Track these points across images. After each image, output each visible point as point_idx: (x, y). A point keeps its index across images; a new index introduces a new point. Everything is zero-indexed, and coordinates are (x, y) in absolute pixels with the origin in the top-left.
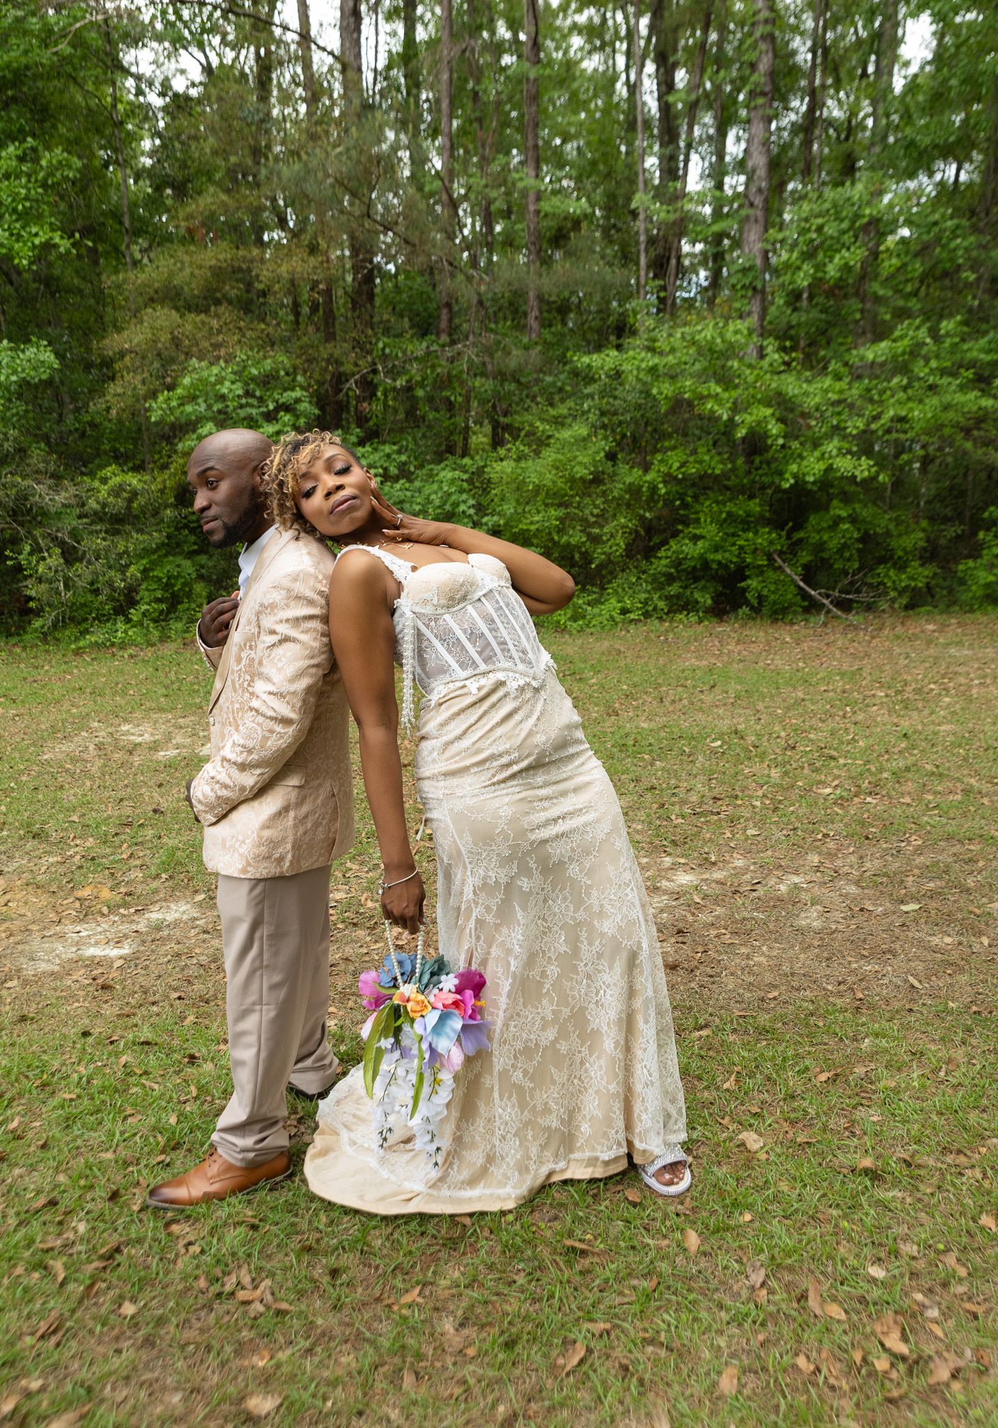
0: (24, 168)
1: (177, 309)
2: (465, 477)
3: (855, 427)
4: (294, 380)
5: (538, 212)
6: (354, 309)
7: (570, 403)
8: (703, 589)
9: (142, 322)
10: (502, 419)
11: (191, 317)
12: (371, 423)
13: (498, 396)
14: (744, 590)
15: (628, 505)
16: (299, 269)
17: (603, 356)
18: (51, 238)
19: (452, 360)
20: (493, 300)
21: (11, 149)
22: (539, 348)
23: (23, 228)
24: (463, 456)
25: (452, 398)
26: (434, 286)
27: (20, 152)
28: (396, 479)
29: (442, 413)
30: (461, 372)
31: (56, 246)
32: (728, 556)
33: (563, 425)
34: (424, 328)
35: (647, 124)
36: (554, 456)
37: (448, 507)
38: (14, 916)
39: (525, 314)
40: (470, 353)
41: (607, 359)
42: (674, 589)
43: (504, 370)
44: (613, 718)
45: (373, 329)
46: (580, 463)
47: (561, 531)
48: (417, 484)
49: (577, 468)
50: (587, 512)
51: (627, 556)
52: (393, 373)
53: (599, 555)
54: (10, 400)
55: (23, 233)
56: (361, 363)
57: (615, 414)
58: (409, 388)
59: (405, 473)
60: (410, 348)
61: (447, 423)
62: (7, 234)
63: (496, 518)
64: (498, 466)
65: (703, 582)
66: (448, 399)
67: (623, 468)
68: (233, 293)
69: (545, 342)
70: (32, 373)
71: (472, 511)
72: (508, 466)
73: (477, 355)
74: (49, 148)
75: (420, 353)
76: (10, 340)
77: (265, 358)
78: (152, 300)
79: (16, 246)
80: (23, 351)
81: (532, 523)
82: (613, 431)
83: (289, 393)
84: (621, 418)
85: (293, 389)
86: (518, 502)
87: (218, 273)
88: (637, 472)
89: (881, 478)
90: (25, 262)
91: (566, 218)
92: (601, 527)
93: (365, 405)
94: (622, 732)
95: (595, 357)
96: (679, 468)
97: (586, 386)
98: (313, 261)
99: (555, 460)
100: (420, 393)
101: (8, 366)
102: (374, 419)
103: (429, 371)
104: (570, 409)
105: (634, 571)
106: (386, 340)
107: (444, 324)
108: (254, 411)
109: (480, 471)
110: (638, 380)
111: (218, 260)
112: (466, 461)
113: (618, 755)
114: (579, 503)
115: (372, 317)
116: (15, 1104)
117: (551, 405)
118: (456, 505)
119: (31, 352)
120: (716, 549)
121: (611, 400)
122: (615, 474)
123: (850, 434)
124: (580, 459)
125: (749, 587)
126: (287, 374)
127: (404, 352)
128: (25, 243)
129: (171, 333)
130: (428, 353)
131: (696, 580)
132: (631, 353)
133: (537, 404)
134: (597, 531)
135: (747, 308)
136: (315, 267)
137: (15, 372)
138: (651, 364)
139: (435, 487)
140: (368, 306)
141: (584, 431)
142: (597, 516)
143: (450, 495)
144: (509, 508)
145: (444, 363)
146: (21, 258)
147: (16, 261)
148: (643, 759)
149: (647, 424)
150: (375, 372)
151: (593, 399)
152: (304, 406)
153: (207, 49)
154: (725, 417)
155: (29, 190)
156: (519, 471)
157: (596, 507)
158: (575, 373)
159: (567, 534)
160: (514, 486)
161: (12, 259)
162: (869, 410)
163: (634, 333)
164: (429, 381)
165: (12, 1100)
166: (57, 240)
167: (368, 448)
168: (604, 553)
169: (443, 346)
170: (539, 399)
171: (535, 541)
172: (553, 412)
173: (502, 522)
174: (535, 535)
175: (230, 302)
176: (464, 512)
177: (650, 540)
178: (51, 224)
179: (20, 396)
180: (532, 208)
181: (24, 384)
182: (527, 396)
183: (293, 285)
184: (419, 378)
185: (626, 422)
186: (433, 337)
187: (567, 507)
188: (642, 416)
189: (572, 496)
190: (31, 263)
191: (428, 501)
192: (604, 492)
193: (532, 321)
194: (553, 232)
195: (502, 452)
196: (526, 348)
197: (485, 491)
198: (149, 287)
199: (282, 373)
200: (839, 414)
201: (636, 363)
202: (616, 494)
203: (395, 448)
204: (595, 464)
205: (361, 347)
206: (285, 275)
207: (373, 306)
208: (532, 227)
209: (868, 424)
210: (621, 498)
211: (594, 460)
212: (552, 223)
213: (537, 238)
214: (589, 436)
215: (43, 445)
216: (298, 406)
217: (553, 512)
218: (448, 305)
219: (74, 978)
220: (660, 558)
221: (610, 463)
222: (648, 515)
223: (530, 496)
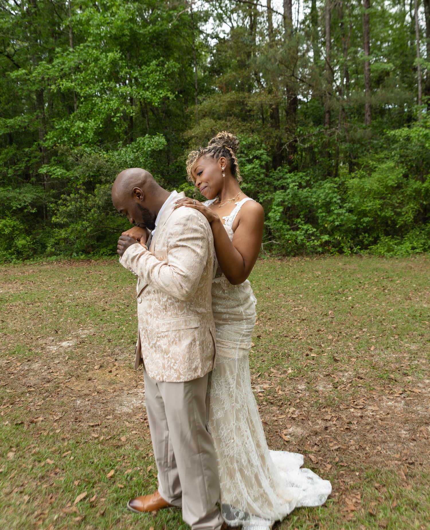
0: (158, 69)
1: (214, 119)
2: (336, 186)
4: (261, 146)
5: (369, 70)
6: (287, 115)
7: (386, 152)
9: (199, 125)
10: (353, 160)
11: (219, 122)
12: (294, 164)
13: (352, 150)
15: (415, 198)
16: (264, 100)
17: (401, 130)
18: (167, 94)
19: (330, 135)
20: (349, 109)
21: (154, 62)
22: (370, 128)
23: (157, 91)
24: (335, 177)
25: (330, 152)
26: (323, 104)
27: (157, 63)
28: (305, 187)
29: (326, 158)
30: (334, 140)
31: (168, 98)
33: (383, 162)
34: (318, 122)
35: (420, 31)
36: (378, 176)
37: (328, 199)
38: (118, 382)
39: (364, 115)
40: (339, 132)
41: (403, 132)
43: (354, 139)
44: (409, 301)
45: (295, 123)
46: (390, 179)
47: (381, 210)
48: (314, 189)
49: (389, 181)
50: (394, 201)
51: (414, 222)
52: (304, 141)
53: (400, 221)
54: (147, 158)
55: (156, 93)
56: (290, 138)
57: (407, 156)
58: (311, 148)
59: (309, 185)
60: (311, 130)
61: (328, 163)
62: (150, 94)
63: (350, 204)
64: (351, 181)
66: (328, 152)
67: (412, 181)
68: (237, 111)
69: (373, 126)
70: (157, 147)
71: (339, 201)
72: (356, 181)
73: (342, 132)
74: (168, 61)
75: (316, 133)
76: (149, 134)
77: (249, 137)
78: (204, 116)
79: (154, 98)
80: (153, 138)
81: (367, 206)
82: (407, 164)
83: (259, 151)
84: (410, 158)
85: (259, 149)
86: (360, 196)
87: (232, 104)
88: (419, 183)
90: (156, 104)
91: (382, 72)
92: (401, 208)
93: (292, 156)
94: (413, 309)
95: (397, 131)
97: (393, 144)
98: (270, 96)
99: (378, 178)
100: (316, 150)
101: (148, 144)
102: (296, 162)
103: (320, 140)
104: (385, 155)
105: (418, 229)
106: (301, 128)
107: (327, 120)
108: (243, 159)
109: (343, 183)
110: (419, 141)
111: (231, 98)
112: (337, 179)
113: (411, 321)
114: (390, 197)
115: (295, 118)
116: (95, 486)
117: (377, 153)
118: (332, 198)
119: (156, 138)
121: (405, 150)
122: (407, 184)
124: (390, 177)
126: (258, 143)
127: (309, 133)
128: (157, 97)
129: (211, 129)
130: (320, 132)
132: (415, 129)
133: (370, 153)
134: (399, 210)
136: (270, 99)
137: (150, 147)
138: (425, 133)
139: (322, 191)
140: (294, 114)
141: (392, 164)
142: (399, 203)
143: (329, 194)
144: (356, 200)
145: (326, 136)
146: (155, 103)
147: (153, 104)
148: (425, 324)
149: (423, 160)
150: (296, 141)
151: (396, 150)
152: (264, 157)
153: (232, 21)
155: (160, 77)
156: (361, 183)
157: (399, 199)
158: (388, 139)
159: (384, 211)
160: (359, 190)
161: (152, 103)
163: (416, 120)
164: (320, 144)
165: (95, 483)
166: (169, 95)
167: (292, 174)
168: (403, 221)
169: (326, 129)
170: (370, 151)
171: (369, 215)
172: (377, 156)
173: (353, 206)
174: (369, 212)
175: (235, 115)
176: (335, 202)
177: (426, 215)
178: (168, 89)
179: (152, 156)
180: (367, 68)
181: (153, 151)
182: (365, 150)
183: (262, 107)
184: (315, 143)
185: (413, 160)
186: (322, 126)
187: (384, 200)
188: (421, 157)
189: (387, 194)
190: (159, 105)
191: (319, 197)
192: (402, 192)
193: (367, 117)
194: (377, 78)
195: (353, 175)
196: (364, 129)
197: (345, 192)
198: (203, 111)
199: (256, 143)
201: (417, 132)
202: (408, 193)
203: (304, 174)
204: (398, 179)
205: (289, 131)
206: (258, 103)
207: (296, 114)
208: (367, 76)
210: (411, 195)
211: (397, 177)
212: (376, 74)
213: (369, 81)
214: (395, 167)
215: (159, 175)
216: (262, 157)
217: (377, 202)
218: (329, 112)
219: (137, 417)
221: (405, 179)
222: (424, 203)
223: (366, 194)
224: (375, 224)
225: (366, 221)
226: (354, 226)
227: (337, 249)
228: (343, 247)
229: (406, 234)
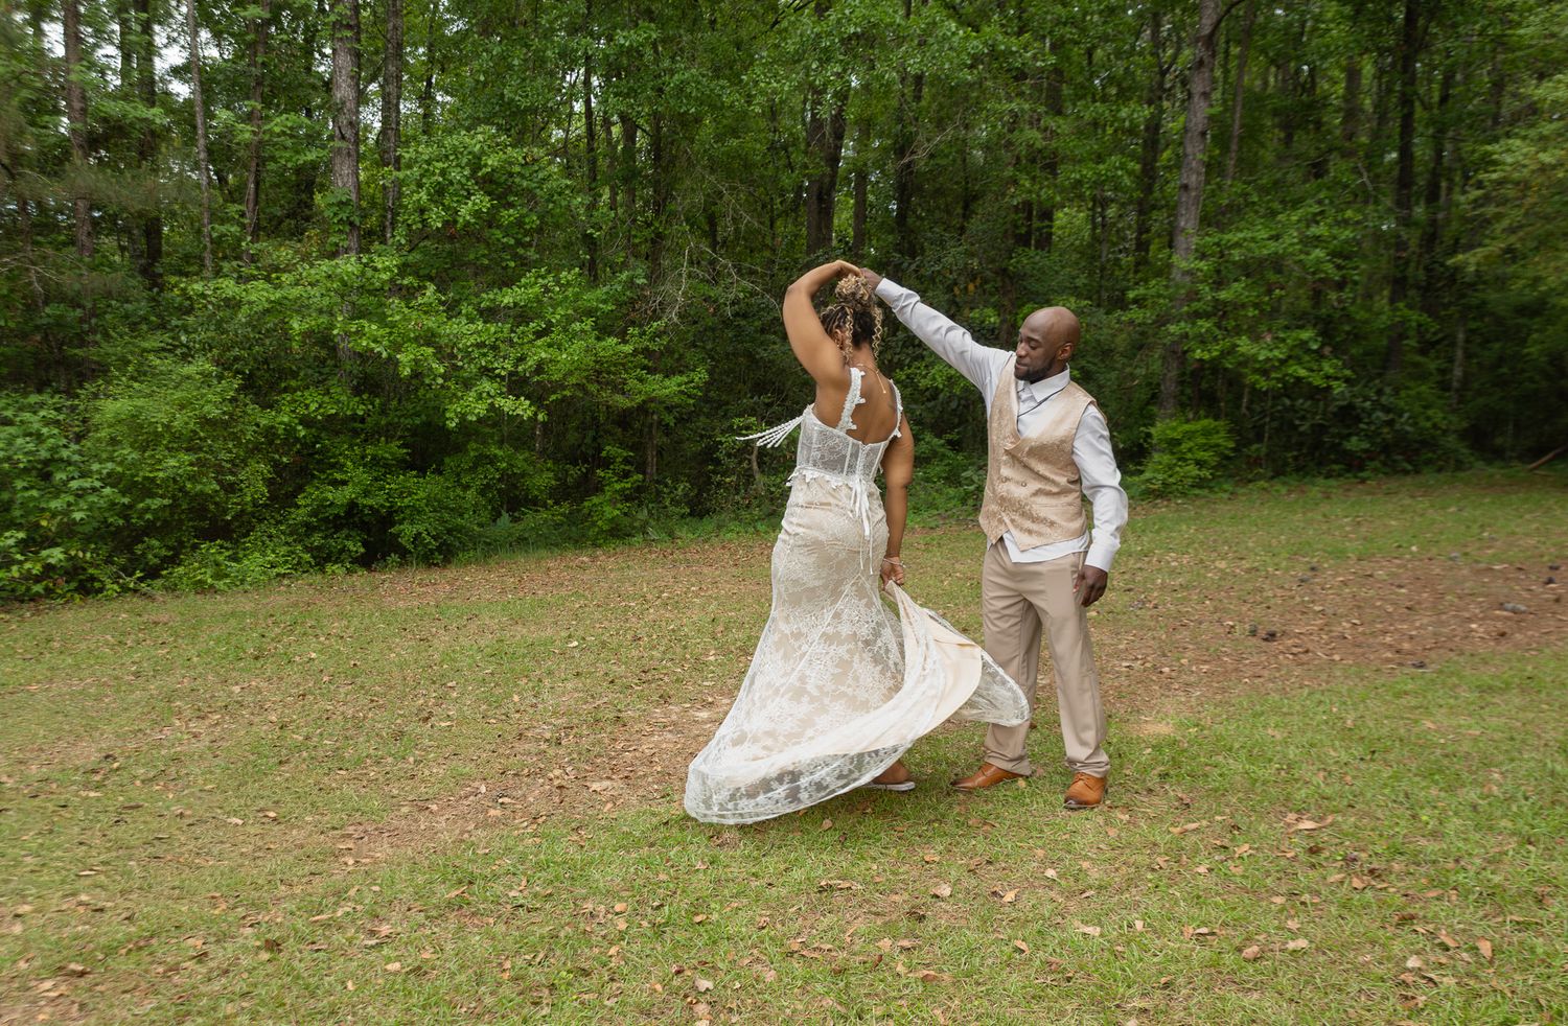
3: (503, 368)
8: (347, 537)
14: (398, 535)
15: (258, 450)
32: (376, 500)
36: (178, 394)
37: (43, 453)
42: (317, 539)
46: (210, 402)
49: (206, 409)
53: (233, 505)
65: (345, 532)
71: (77, 457)
88: (270, 413)
89: (540, 417)
96: (317, 409)
120: (366, 493)
122: (245, 415)
123: (499, 376)
125: (401, 532)
131: (338, 529)
135: (346, 244)
144: (129, 453)
154: (384, 355)
157: (229, 451)
162: (514, 353)
176: (68, 459)
189: (204, 439)
192: (238, 435)
200: (485, 355)
202: (250, 436)
209: (516, 365)
210: (256, 441)
220: (298, 507)
222: (285, 460)
223: (147, 438)
224: (172, 515)
225: (153, 507)
226: (121, 522)
227: (73, 585)
228: (93, 579)
229: (247, 535)
